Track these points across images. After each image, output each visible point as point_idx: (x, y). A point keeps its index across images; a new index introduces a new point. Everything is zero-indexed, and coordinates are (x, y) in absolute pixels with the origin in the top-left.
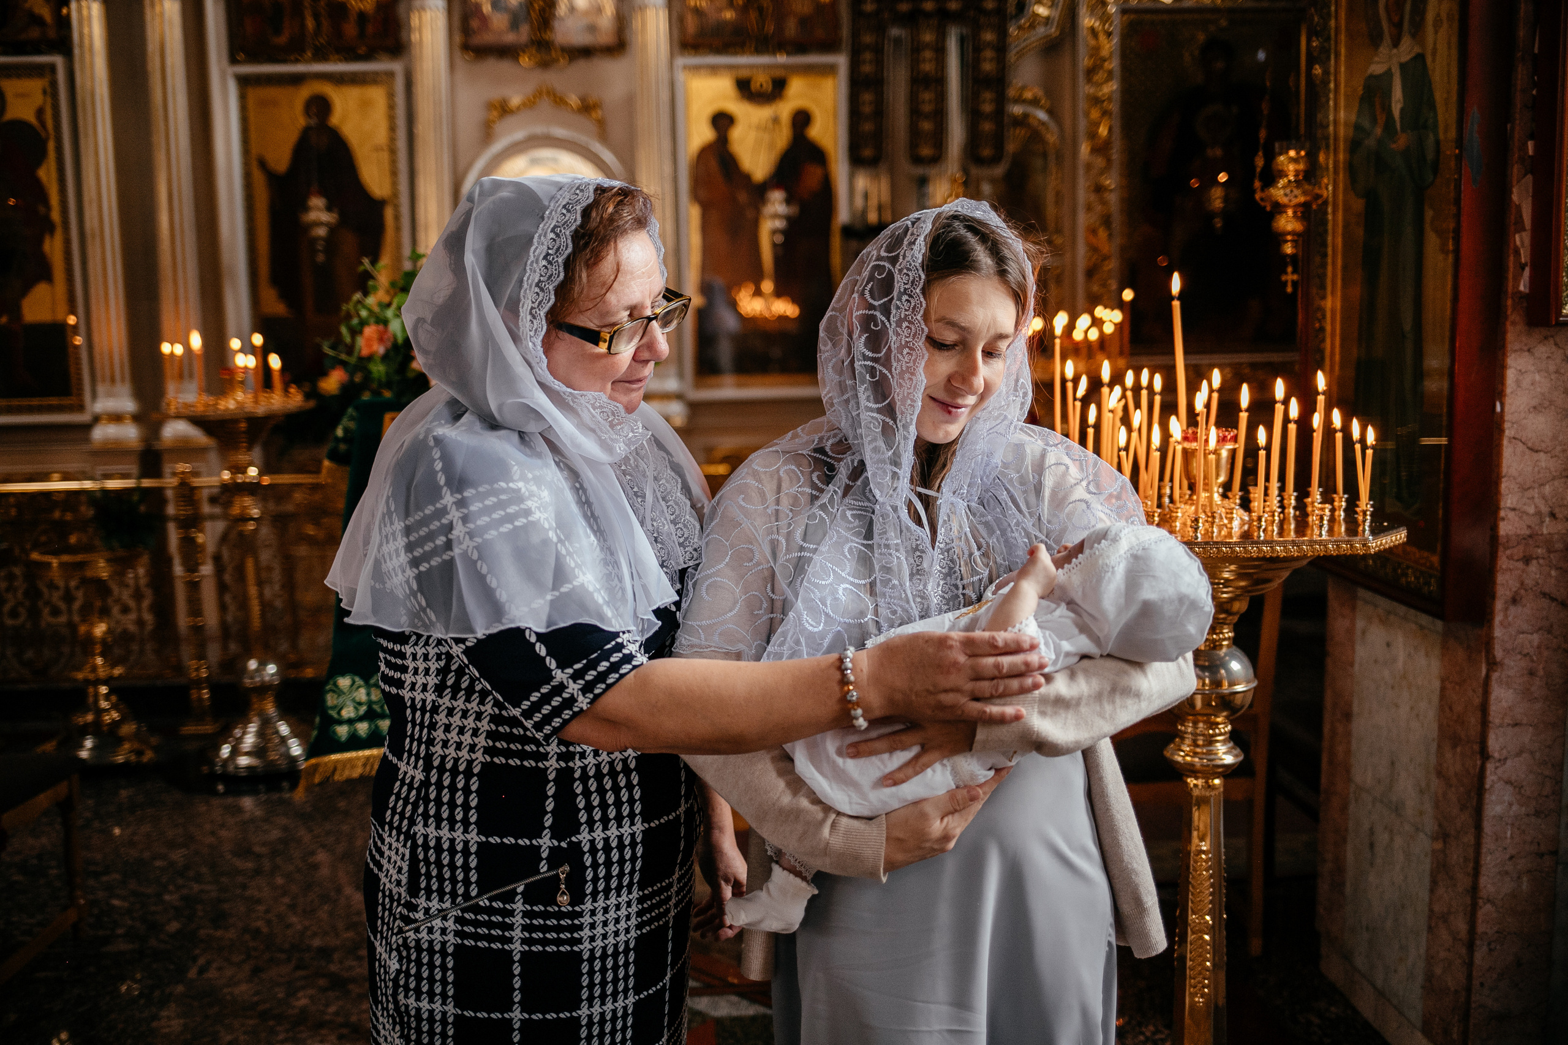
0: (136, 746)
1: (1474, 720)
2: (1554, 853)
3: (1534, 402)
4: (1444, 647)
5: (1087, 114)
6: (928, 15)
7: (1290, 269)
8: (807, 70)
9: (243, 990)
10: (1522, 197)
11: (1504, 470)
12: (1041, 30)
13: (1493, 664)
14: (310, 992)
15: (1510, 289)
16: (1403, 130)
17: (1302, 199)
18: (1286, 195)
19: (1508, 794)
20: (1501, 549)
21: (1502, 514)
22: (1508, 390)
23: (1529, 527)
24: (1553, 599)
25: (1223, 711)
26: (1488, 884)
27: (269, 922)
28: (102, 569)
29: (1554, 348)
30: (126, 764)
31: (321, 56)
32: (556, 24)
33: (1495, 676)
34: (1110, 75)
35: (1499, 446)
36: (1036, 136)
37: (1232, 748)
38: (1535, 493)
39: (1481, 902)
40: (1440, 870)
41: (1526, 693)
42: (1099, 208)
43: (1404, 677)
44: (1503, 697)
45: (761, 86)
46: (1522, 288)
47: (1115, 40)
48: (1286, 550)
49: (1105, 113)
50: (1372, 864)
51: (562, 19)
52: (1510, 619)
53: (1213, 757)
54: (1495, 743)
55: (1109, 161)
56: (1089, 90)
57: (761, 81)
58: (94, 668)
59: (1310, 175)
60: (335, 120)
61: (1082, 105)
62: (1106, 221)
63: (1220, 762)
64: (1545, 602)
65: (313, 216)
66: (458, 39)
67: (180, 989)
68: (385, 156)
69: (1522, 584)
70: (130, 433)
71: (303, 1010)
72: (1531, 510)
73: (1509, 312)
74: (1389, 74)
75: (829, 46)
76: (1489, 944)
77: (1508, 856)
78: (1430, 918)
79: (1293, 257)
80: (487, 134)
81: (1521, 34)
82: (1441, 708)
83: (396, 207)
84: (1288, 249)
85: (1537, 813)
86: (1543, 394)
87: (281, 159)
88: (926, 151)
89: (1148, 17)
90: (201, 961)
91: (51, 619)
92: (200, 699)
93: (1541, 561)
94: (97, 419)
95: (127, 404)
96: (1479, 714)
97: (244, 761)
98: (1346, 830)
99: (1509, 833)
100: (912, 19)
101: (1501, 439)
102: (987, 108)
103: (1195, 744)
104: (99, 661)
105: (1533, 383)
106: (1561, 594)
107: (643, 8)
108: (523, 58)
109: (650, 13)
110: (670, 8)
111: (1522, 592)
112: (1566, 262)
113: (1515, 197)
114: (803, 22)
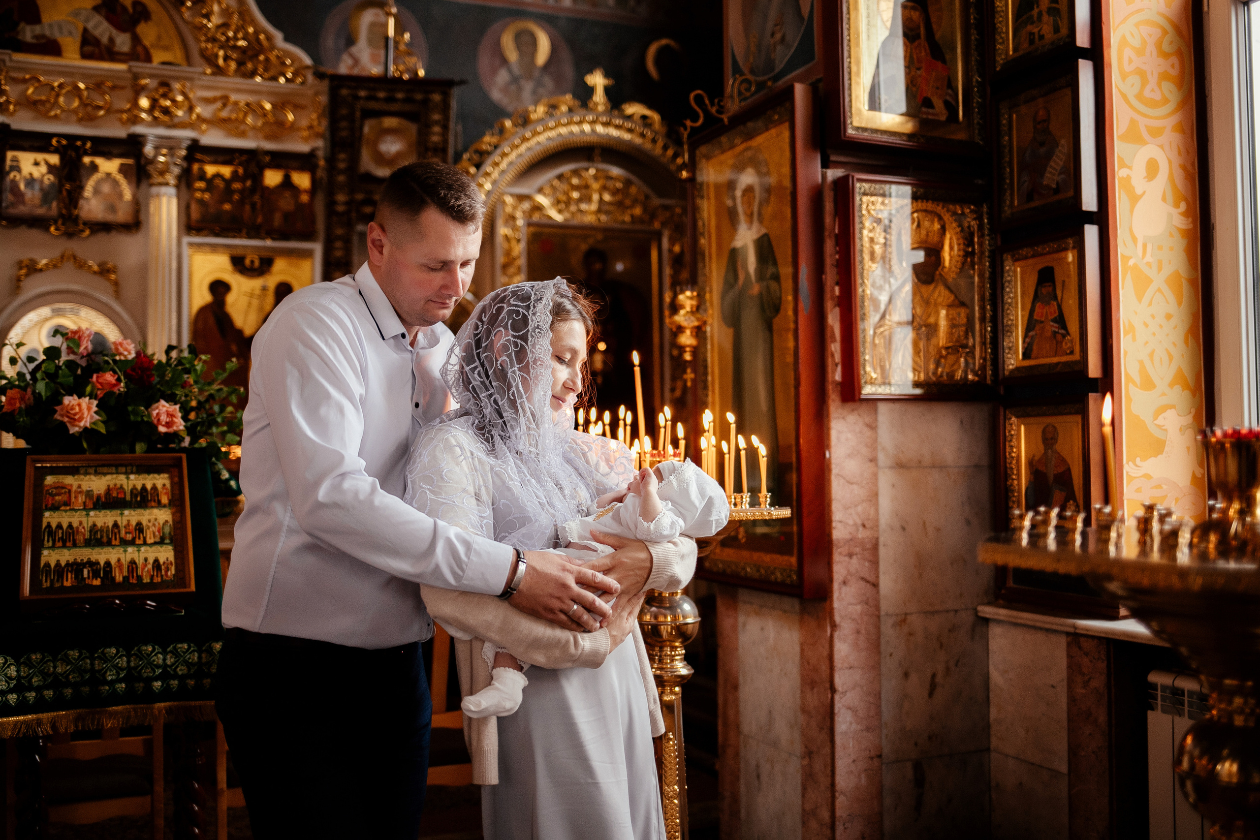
1: (824, 668)
2: (880, 756)
3: (849, 451)
4: (802, 622)
7: (689, 370)
8: (290, 253)
10: (833, 320)
11: (833, 496)
13: (834, 626)
15: (830, 379)
16: (757, 281)
17: (695, 323)
18: (685, 321)
19: (849, 716)
20: (834, 548)
21: (834, 524)
22: (833, 444)
23: (850, 533)
24: (868, 582)
25: (680, 637)
26: (841, 782)
29: (858, 417)
32: (82, 202)
33: (836, 634)
35: (829, 480)
37: (686, 663)
38: (852, 511)
39: (837, 794)
40: (808, 777)
41: (855, 646)
43: (775, 649)
44: (843, 649)
45: (252, 262)
46: (837, 378)
47: (523, 244)
50: (759, 790)
51: (87, 199)
52: (843, 595)
53: (676, 670)
54: (838, 681)
56: (504, 279)
57: (252, 258)
59: (700, 308)
63: (679, 674)
64: (863, 584)
69: (848, 571)
72: (851, 522)
73: (831, 392)
74: (746, 246)
75: (309, 236)
76: (844, 825)
77: (851, 760)
78: (803, 815)
79: (691, 363)
80: (16, 286)
81: (827, 221)
82: (802, 664)
84: (688, 357)
85: (868, 729)
86: (853, 447)
93: (859, 556)
96: (827, 662)
98: (739, 770)
99: (851, 745)
101: (830, 476)
105: (847, 439)
106: (871, 578)
107: (158, 195)
108: (52, 229)
109: (164, 200)
110: (178, 197)
111: (849, 577)
112: (862, 361)
113: (830, 321)
114: (287, 216)
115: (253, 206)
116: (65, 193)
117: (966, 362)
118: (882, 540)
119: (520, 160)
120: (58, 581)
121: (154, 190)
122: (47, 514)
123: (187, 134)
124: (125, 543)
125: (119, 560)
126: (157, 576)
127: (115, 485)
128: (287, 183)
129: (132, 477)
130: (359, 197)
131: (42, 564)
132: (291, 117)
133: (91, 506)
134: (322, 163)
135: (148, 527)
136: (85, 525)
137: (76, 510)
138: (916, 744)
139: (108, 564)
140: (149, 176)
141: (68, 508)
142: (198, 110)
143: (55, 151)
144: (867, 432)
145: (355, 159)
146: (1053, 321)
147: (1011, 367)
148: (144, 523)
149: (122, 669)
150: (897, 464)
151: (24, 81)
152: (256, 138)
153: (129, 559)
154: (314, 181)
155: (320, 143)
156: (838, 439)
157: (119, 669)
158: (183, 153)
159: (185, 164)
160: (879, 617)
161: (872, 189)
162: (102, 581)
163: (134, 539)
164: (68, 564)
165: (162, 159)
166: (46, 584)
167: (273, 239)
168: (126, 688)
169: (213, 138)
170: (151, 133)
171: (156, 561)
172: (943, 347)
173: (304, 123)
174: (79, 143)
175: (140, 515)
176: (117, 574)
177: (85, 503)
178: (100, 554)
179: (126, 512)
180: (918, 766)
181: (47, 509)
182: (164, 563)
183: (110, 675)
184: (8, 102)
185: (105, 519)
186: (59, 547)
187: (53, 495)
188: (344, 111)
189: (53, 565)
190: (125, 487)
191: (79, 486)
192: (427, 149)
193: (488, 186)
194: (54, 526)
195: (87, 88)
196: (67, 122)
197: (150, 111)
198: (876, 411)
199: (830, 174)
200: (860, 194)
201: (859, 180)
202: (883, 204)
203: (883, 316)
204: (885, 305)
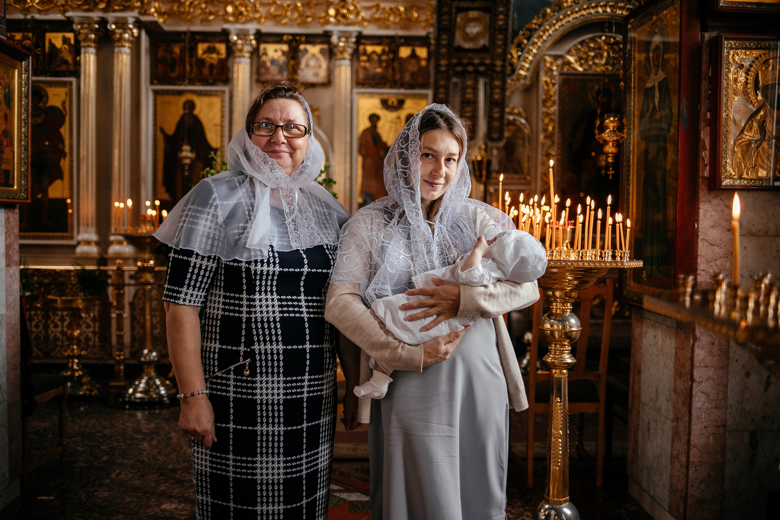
0: (89, 387)
1: (688, 365)
2: (724, 426)
3: (712, 224)
4: (677, 334)
5: (543, 121)
6: (470, 73)
7: (611, 169)
8: (414, 96)
9: (137, 482)
10: (705, 136)
11: (699, 253)
12: (522, 81)
13: (695, 339)
14: (166, 485)
15: (700, 175)
16: (659, 110)
17: (616, 138)
18: (608, 136)
19: (703, 398)
21: (699, 272)
22: (700, 218)
25: (567, 339)
26: (695, 439)
27: (149, 458)
28: (80, 304)
29: (720, 201)
30: (84, 395)
31: (192, 82)
32: (300, 72)
33: (697, 344)
34: (554, 103)
35: (697, 242)
36: (519, 129)
37: (571, 357)
38: (713, 264)
39: (691, 447)
40: (676, 433)
41: (710, 352)
43: (661, 350)
44: (700, 354)
45: (393, 103)
46: (705, 175)
47: (556, 87)
48: (590, 265)
49: (551, 120)
50: (649, 438)
51: (302, 70)
53: (563, 360)
54: (697, 374)
55: (553, 142)
56: (544, 109)
57: (393, 100)
58: (73, 350)
59: (620, 128)
60: (196, 112)
61: (541, 116)
63: (566, 362)
65: (184, 154)
66: (255, 77)
67: (108, 481)
68: (219, 128)
70: (94, 250)
71: (163, 491)
72: (711, 271)
73: (701, 184)
74: (654, 86)
75: (425, 86)
76: (695, 467)
77: (703, 427)
78: (672, 458)
79: (612, 163)
81: (704, 68)
82: (676, 362)
85: (716, 407)
86: (716, 221)
87: (171, 129)
89: (571, 77)
90: (117, 471)
91: (53, 329)
92: (120, 370)
94: (79, 243)
95: (93, 237)
96: (690, 361)
97: (139, 395)
98: (639, 424)
99: (704, 416)
100: (463, 74)
101: (697, 239)
102: (496, 115)
103: (555, 354)
104: (75, 347)
105: (711, 216)
107: (340, 66)
109: (343, 68)
110: (352, 66)
112: (724, 163)
113: (702, 136)
114: (413, 74)
115: (394, 69)
116: (290, 67)
119: (556, 33)
121: (338, 62)
123: (355, 29)
128: (413, 55)
130: (454, 61)
132: (415, 15)
134: (433, 42)
138: (752, 421)
140: (335, 54)
142: (363, 14)
143: (286, 43)
144: (726, 210)
145: (452, 38)
150: (748, 233)
151: (270, 4)
152: (395, 29)
154: (429, 53)
155: (431, 30)
156: (705, 215)
158: (353, 40)
159: (354, 46)
161: (737, 44)
165: (342, 44)
167: (405, 88)
169: (370, 30)
170: (335, 29)
173: (423, 18)
174: (298, 38)
180: (753, 435)
184: (260, 17)
188: (446, 9)
192: (495, 30)
193: (535, 51)
195: (302, 6)
196: (291, 26)
197: (335, 17)
199: (707, 35)
200: (727, 48)
201: (727, 39)
202: (746, 55)
203: (742, 132)
204: (743, 124)
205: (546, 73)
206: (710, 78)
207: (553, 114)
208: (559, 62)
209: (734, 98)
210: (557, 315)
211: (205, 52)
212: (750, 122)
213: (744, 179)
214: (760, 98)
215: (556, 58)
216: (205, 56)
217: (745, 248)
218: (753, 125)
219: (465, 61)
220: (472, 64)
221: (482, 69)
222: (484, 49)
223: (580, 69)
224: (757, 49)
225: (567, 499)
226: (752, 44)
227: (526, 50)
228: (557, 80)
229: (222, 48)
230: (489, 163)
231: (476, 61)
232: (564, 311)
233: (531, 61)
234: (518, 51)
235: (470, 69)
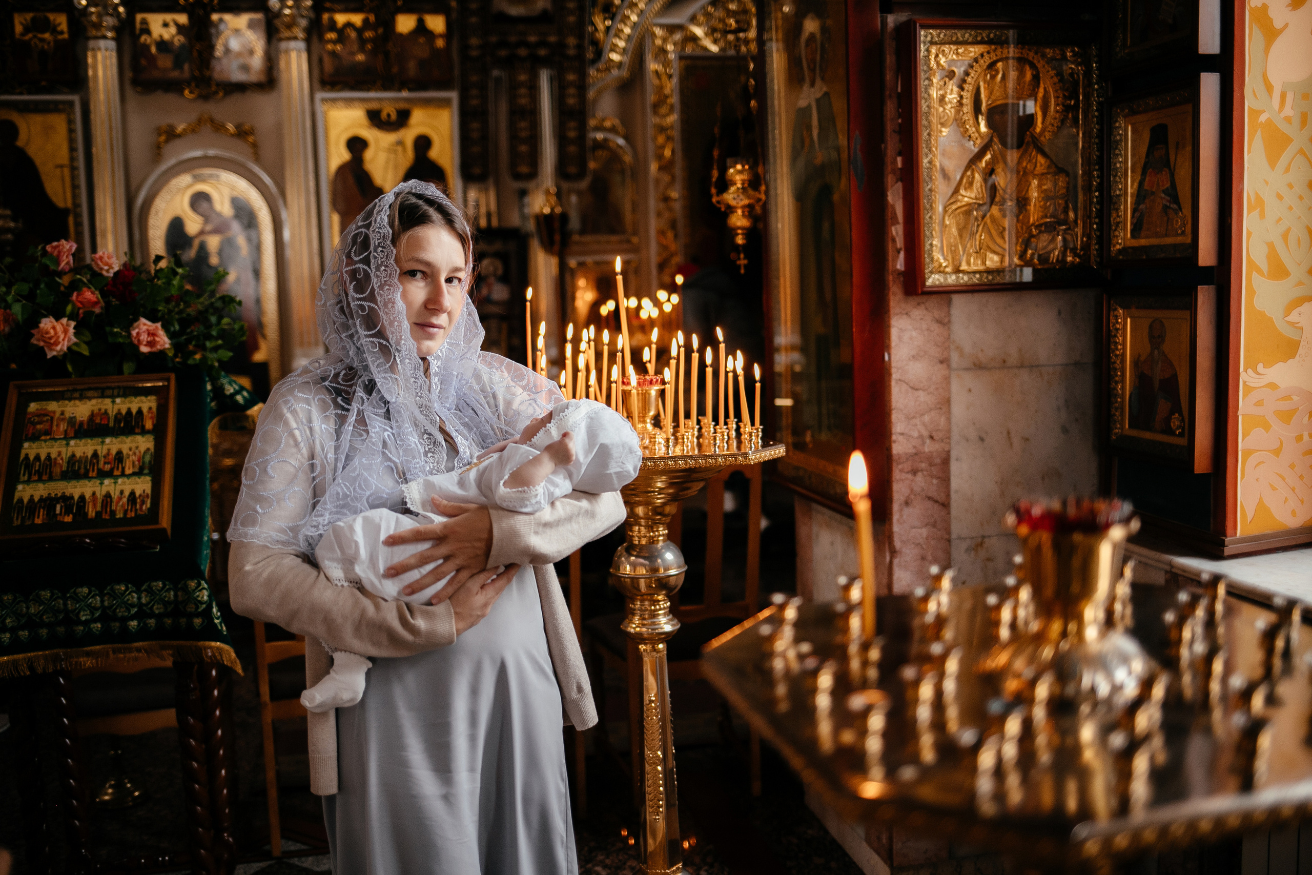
3: (913, 352)
5: (655, 139)
6: (522, 60)
7: (742, 256)
8: (427, 103)
10: (895, 198)
11: (893, 404)
12: (615, 72)
13: (894, 552)
15: (890, 268)
16: (820, 147)
17: (746, 202)
18: (734, 199)
20: (894, 464)
21: (894, 437)
22: (893, 344)
23: (914, 447)
24: (936, 501)
25: (662, 590)
29: (925, 312)
32: (214, 63)
33: (896, 561)
34: (672, 109)
35: (889, 386)
36: (614, 156)
37: (671, 620)
38: (917, 421)
41: (919, 573)
42: (667, 215)
43: (842, 567)
44: (904, 578)
45: (389, 115)
46: (898, 267)
47: (675, 80)
48: (686, 463)
49: (669, 138)
51: (219, 59)
52: (905, 517)
53: (657, 627)
55: (673, 178)
56: (656, 120)
57: (389, 110)
59: (755, 183)
60: (20, 143)
61: (650, 132)
62: (673, 225)
63: (660, 631)
64: (930, 504)
66: (129, 74)
68: (66, 171)
69: (912, 490)
72: (916, 434)
73: (891, 284)
74: (809, 107)
75: (444, 84)
79: (744, 246)
80: (157, 153)
81: (889, 78)
83: (78, 216)
84: (740, 240)
86: (919, 347)
88: (524, 169)
89: (699, 63)
93: (925, 473)
100: (510, 63)
101: (890, 381)
102: (572, 134)
103: (642, 618)
105: (911, 338)
106: (941, 497)
107: (287, 51)
108: (187, 92)
109: (294, 55)
110: (309, 51)
111: (912, 497)
112: (927, 247)
113: (890, 199)
114: (422, 64)
115: (386, 54)
116: (195, 54)
117: (1064, 240)
118: (954, 454)
120: (29, 518)
121: (283, 45)
122: (26, 445)
124: (103, 475)
125: (94, 493)
126: (131, 511)
127: (100, 410)
128: (421, 28)
129: (118, 400)
130: (494, 39)
131: (15, 500)
133: (72, 434)
134: (454, 4)
135: (128, 456)
136: (64, 455)
137: (55, 440)
139: (82, 498)
140: (277, 31)
141: (48, 437)
143: (183, 10)
144: (936, 327)
146: (1164, 192)
147: (1118, 247)
148: (125, 452)
149: (96, 609)
150: (974, 364)
153: (104, 493)
154: (449, 24)
156: (900, 338)
157: (93, 609)
158: (309, 3)
159: (312, 15)
160: (949, 541)
161: (942, 36)
162: (74, 518)
163: (112, 470)
164: (41, 499)
165: (287, 11)
166: (17, 522)
167: (410, 90)
168: (101, 628)
171: (132, 493)
172: (1032, 225)
175: (121, 443)
176: (90, 510)
177: (66, 431)
178: (76, 487)
179: (108, 440)
181: (28, 440)
182: (140, 496)
183: (84, 615)
185: (84, 448)
186: (35, 481)
187: (34, 424)
189: (26, 500)
190: (110, 412)
191: (63, 413)
193: (634, 18)
194: (32, 457)
198: (949, 303)
199: (891, 20)
200: (924, 43)
201: (924, 27)
202: (958, 54)
203: (956, 191)
204: (958, 177)
205: (656, 57)
206: (899, 96)
207: (672, 127)
208: (678, 36)
209: (941, 132)
210: (642, 547)
211: (27, 30)
212: (969, 173)
213: (964, 272)
214: (983, 128)
215: (671, 29)
216: (27, 38)
217: (970, 390)
218: (973, 177)
219: (513, 39)
220: (527, 45)
221: (542, 52)
222: (544, 18)
223: (714, 48)
224: (975, 43)
225: (678, 868)
226: (967, 35)
227: (619, 17)
228: (675, 69)
229: (61, 21)
230: (564, 217)
231: (532, 39)
232: (652, 541)
233: (629, 36)
234: (605, 19)
235: (523, 52)
